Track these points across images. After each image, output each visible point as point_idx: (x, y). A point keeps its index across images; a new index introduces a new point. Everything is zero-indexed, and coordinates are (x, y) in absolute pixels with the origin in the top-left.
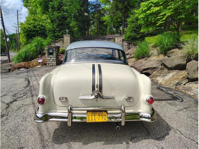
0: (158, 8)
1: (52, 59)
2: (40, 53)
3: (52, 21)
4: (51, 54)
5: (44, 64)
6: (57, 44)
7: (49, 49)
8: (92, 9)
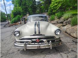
0: (57, 4)
1: (23, 22)
2: (19, 20)
3: (23, 9)
4: (23, 20)
5: (21, 24)
6: (24, 17)
7: (22, 19)
8: (37, 3)
